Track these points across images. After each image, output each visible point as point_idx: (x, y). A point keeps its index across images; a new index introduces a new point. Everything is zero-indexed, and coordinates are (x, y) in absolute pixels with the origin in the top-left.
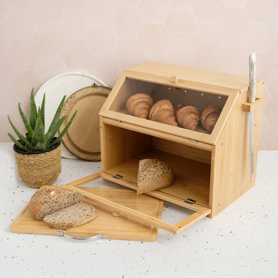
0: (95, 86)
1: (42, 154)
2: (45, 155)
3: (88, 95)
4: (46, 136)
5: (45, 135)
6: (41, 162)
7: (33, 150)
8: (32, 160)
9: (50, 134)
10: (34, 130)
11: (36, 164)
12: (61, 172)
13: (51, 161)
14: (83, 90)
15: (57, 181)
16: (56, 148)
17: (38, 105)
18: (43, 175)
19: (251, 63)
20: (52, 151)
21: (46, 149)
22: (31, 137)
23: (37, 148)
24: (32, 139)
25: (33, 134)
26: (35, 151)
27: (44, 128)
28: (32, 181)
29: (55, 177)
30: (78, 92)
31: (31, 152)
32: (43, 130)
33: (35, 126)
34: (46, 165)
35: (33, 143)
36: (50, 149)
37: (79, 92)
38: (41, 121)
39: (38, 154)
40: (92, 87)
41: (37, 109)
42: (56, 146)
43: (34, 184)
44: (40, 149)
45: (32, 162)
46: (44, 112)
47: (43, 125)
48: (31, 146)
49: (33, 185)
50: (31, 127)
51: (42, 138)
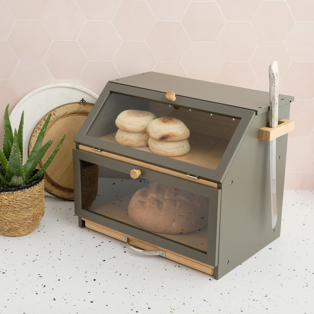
0: (83, 102)
1: (19, 191)
2: (23, 192)
3: (73, 114)
4: (25, 167)
5: (23, 167)
6: (18, 201)
7: (8, 185)
8: (6, 200)
9: (30, 166)
10: (8, 160)
11: (11, 205)
12: (44, 216)
13: (31, 201)
14: (66, 106)
15: (38, 227)
16: (38, 184)
17: (15, 126)
18: (20, 219)
19: (271, 75)
20: (32, 187)
21: (24, 185)
22: (4, 169)
23: (13, 184)
24: (6, 172)
25: (7, 165)
26: (10, 188)
27: (22, 157)
28: (5, 227)
29: (36, 222)
30: (59, 108)
31: (4, 189)
32: (21, 160)
33: (10, 155)
34: (25, 206)
35: (7, 177)
36: (30, 184)
37: (61, 108)
38: (18, 148)
39: (14, 191)
40: (80, 103)
41: (13, 132)
42: (38, 181)
43: (9, 231)
44: (16, 185)
45: (6, 202)
46: (22, 136)
47: (20, 153)
48: (5, 180)
49: (6, 232)
50: (5, 155)
51: (19, 171)
